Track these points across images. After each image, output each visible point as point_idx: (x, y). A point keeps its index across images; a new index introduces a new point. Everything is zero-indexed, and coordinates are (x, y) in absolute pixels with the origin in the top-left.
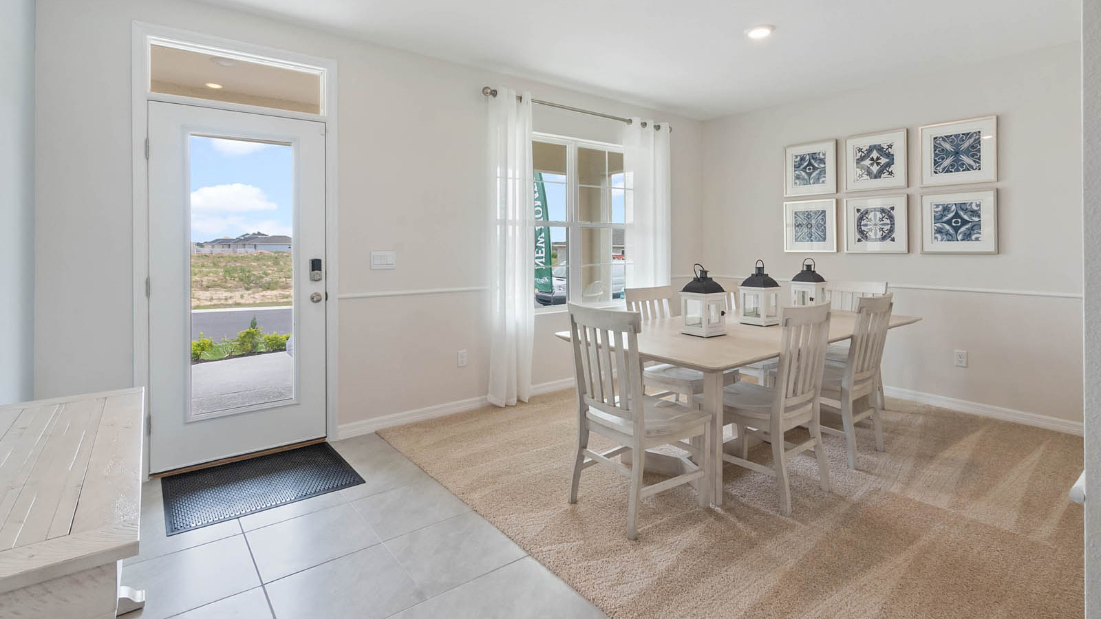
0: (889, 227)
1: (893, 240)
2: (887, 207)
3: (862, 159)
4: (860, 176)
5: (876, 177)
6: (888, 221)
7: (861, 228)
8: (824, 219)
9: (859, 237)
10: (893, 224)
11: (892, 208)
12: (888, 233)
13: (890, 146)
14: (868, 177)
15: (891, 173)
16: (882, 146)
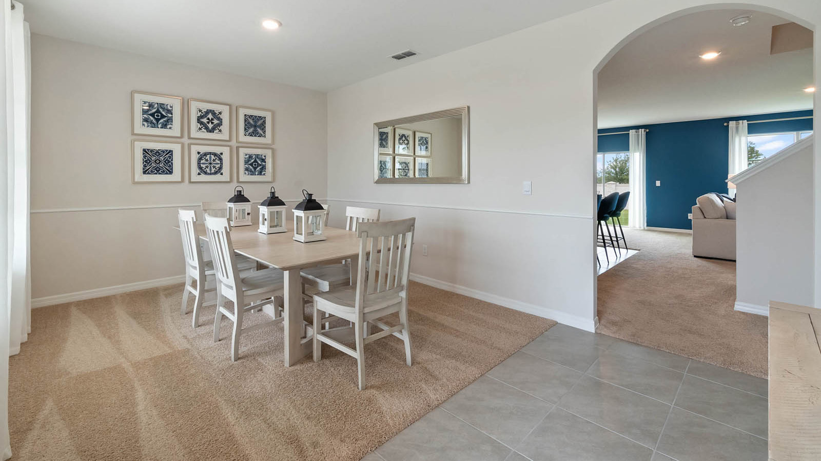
0: (219, 165)
1: (222, 174)
2: (219, 153)
3: (202, 117)
4: (200, 129)
5: (210, 132)
6: (219, 162)
7: (200, 166)
8: (171, 157)
9: (199, 171)
10: (222, 164)
11: (222, 154)
12: (219, 170)
13: (220, 113)
14: (205, 131)
15: (220, 131)
16: (215, 111)
